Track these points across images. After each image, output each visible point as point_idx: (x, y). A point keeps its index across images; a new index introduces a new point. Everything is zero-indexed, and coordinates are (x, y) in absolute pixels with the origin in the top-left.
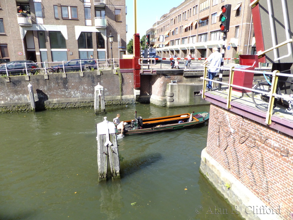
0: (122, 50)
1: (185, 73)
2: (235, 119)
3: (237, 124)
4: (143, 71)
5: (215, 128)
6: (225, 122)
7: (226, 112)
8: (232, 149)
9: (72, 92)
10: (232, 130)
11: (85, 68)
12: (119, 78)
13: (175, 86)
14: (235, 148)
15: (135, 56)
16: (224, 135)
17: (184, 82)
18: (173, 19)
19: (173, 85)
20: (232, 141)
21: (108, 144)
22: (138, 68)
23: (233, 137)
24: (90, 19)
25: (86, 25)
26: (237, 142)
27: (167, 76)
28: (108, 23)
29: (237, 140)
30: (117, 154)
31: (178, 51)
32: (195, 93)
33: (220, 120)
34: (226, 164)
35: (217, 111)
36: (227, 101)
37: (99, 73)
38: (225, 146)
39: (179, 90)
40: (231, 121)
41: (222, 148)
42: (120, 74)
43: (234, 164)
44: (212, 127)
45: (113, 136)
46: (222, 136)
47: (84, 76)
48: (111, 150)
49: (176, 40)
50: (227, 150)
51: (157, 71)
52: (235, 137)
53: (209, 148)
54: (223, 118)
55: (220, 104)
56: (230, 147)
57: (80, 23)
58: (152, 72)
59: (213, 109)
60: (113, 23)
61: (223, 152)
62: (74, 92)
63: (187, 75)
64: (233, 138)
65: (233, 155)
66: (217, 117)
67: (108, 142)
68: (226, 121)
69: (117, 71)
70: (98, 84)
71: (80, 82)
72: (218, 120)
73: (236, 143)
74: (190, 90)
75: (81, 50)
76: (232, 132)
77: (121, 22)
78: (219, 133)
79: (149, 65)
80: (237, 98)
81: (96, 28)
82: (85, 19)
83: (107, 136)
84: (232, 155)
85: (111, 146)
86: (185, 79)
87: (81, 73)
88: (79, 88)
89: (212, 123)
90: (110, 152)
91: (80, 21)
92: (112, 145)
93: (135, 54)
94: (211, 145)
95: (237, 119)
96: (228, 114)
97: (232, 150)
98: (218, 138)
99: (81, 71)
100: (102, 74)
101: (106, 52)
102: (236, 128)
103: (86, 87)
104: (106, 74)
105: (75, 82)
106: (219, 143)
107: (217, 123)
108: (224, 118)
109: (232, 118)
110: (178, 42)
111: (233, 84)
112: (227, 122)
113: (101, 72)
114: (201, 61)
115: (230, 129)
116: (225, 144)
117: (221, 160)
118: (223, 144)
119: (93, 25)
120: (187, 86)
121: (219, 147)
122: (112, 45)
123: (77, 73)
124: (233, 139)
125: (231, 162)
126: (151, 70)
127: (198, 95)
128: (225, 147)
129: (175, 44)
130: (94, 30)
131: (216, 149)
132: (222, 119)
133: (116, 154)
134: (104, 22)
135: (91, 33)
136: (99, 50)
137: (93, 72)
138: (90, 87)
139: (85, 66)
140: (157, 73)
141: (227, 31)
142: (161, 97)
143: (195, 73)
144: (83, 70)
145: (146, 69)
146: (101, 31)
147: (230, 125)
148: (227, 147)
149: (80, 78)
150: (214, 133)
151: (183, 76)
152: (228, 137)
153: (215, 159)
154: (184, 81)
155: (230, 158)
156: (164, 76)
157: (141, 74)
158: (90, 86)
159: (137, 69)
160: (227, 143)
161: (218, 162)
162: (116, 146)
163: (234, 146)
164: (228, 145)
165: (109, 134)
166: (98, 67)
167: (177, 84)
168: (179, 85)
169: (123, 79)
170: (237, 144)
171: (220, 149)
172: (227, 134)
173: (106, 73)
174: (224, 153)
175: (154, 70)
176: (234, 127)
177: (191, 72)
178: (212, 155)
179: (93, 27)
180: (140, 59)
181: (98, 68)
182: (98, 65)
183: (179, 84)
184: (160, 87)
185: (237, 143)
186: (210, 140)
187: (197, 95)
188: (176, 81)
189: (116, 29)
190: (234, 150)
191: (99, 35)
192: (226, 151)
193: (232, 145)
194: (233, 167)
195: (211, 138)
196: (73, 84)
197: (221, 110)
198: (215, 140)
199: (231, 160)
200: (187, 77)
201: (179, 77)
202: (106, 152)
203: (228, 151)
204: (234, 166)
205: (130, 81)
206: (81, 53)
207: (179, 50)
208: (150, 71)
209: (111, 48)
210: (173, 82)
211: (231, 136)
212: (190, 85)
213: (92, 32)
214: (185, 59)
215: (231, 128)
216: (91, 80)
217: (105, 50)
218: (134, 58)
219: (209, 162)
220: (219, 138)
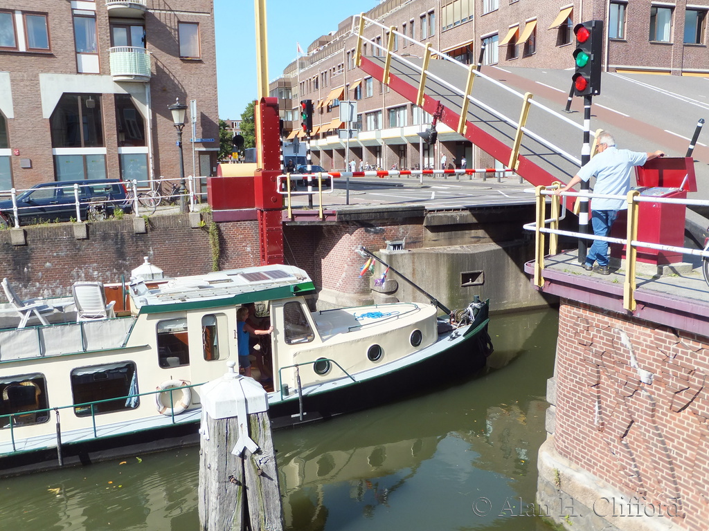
0: (204, 149)
1: (428, 215)
2: (652, 342)
3: (658, 355)
4: (292, 215)
5: (583, 375)
6: (616, 354)
7: (618, 324)
8: (649, 432)
9: (46, 292)
10: (644, 375)
11: (92, 211)
12: (212, 241)
13: (400, 260)
14: (657, 429)
15: (265, 166)
16: (617, 392)
17: (426, 245)
18: (353, 51)
19: (395, 255)
20: (647, 408)
21: (245, 449)
22: (276, 205)
23: (648, 394)
24: (95, 52)
25: (78, 73)
26: (662, 408)
27: (372, 226)
28: (156, 64)
29: (663, 403)
30: (275, 478)
31: (376, 150)
32: (466, 278)
33: (598, 347)
34: (631, 481)
35: (588, 323)
36: (623, 291)
37: (140, 227)
38: (624, 425)
39: (414, 270)
40: (638, 349)
41: (614, 431)
42: (212, 227)
43: (659, 477)
44: (571, 370)
45: (261, 421)
46: (610, 397)
47: (88, 238)
48: (255, 467)
49: (366, 114)
50: (631, 437)
51: (340, 213)
52: (654, 393)
53: (566, 438)
54: (607, 340)
55: (597, 301)
56: (640, 427)
57: (57, 65)
58: (323, 215)
59: (571, 317)
60: (173, 65)
61: (616, 444)
62: (53, 291)
63: (435, 223)
64: (649, 397)
65: (654, 448)
66: (588, 339)
67: (243, 442)
68: (620, 349)
69: (204, 216)
70: (143, 261)
71: (74, 257)
72: (590, 350)
73: (661, 411)
74: (449, 269)
75: (60, 151)
76: (644, 379)
77: (200, 61)
78: (598, 388)
79: (311, 196)
80: (647, 281)
81: (115, 81)
82: (77, 53)
83: (243, 420)
84: (651, 449)
85: (255, 453)
86: (429, 234)
87: (79, 228)
88: (72, 277)
89: (571, 360)
90: (251, 475)
91: (60, 57)
92: (258, 451)
93: (265, 161)
94: (573, 428)
95: (657, 339)
96: (627, 329)
97: (647, 434)
98: (596, 403)
99: (79, 220)
100: (152, 229)
101: (150, 155)
102: (657, 366)
103: (96, 273)
104: (166, 229)
105: (58, 256)
106: (602, 419)
107: (591, 357)
108: (612, 341)
109: (639, 338)
110: (376, 121)
111: (639, 239)
112: (624, 351)
113: (149, 221)
114: (458, 178)
115: (636, 371)
116: (623, 419)
117: (613, 469)
118: (615, 421)
119: (104, 70)
120: (437, 255)
121: (601, 430)
122: (181, 134)
123: (65, 228)
124: (649, 401)
125: (646, 472)
126: (320, 210)
127: (475, 283)
128: (622, 429)
129: (364, 127)
130: (107, 87)
131: (592, 437)
132: (604, 344)
133: (272, 480)
134: (142, 61)
135: (96, 97)
136: (125, 150)
137: (119, 223)
138: (108, 273)
139: (93, 204)
140: (339, 218)
141: (596, 92)
142: (356, 296)
143: (461, 217)
144: (85, 215)
145: (300, 207)
146: (133, 90)
147: (636, 359)
148: (629, 427)
149: (75, 245)
150: (581, 389)
151: (424, 224)
152: (631, 396)
153: (590, 471)
154: (427, 242)
155: (644, 460)
156: (363, 229)
157: (284, 223)
158: (111, 270)
159: (271, 210)
160: (631, 414)
161: (601, 477)
162: (271, 454)
163: (654, 422)
164: (632, 422)
165: (248, 416)
166: (136, 204)
167: (406, 251)
168: (413, 254)
169: (222, 242)
170: (663, 414)
171: (605, 436)
172: (625, 389)
173: (167, 223)
174: (619, 447)
175: (330, 209)
176: (649, 364)
177: (449, 214)
178: (576, 458)
179: (104, 77)
180: (283, 176)
181: (136, 209)
182: (136, 198)
183: (414, 250)
184: (350, 263)
185: (664, 411)
186: (568, 411)
187: (470, 283)
188: (403, 242)
189: (183, 83)
190: (653, 433)
191: (123, 103)
192: (629, 439)
193: (646, 419)
194: (656, 486)
195: (570, 407)
196: (48, 264)
197: (600, 317)
198: (584, 409)
199: (647, 467)
200: (435, 229)
201: (411, 229)
202: (238, 476)
203: (635, 439)
204: (659, 482)
205: (249, 249)
206: (61, 161)
207: (380, 147)
208: (318, 215)
209: (180, 143)
210: (394, 246)
211: (643, 393)
212: (448, 255)
213: (101, 94)
214: (401, 173)
215: (639, 369)
216: (112, 249)
217: (147, 150)
218: (260, 174)
219: (570, 480)
220: (599, 402)
